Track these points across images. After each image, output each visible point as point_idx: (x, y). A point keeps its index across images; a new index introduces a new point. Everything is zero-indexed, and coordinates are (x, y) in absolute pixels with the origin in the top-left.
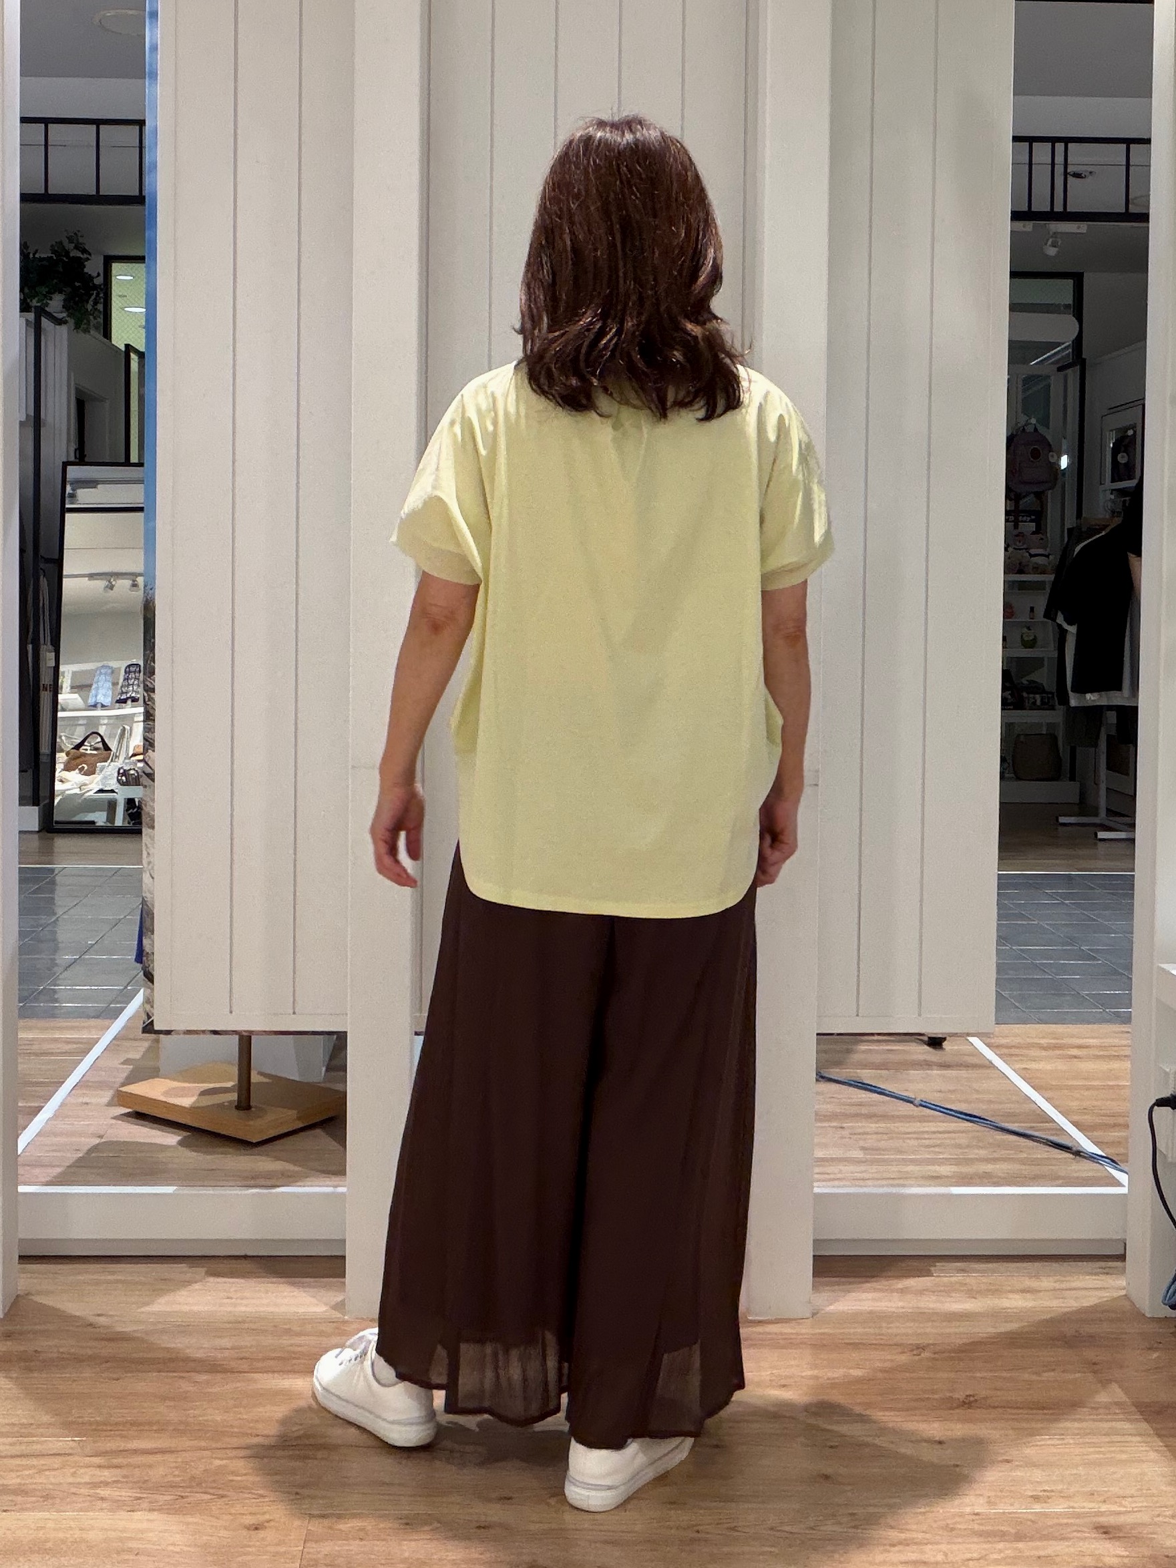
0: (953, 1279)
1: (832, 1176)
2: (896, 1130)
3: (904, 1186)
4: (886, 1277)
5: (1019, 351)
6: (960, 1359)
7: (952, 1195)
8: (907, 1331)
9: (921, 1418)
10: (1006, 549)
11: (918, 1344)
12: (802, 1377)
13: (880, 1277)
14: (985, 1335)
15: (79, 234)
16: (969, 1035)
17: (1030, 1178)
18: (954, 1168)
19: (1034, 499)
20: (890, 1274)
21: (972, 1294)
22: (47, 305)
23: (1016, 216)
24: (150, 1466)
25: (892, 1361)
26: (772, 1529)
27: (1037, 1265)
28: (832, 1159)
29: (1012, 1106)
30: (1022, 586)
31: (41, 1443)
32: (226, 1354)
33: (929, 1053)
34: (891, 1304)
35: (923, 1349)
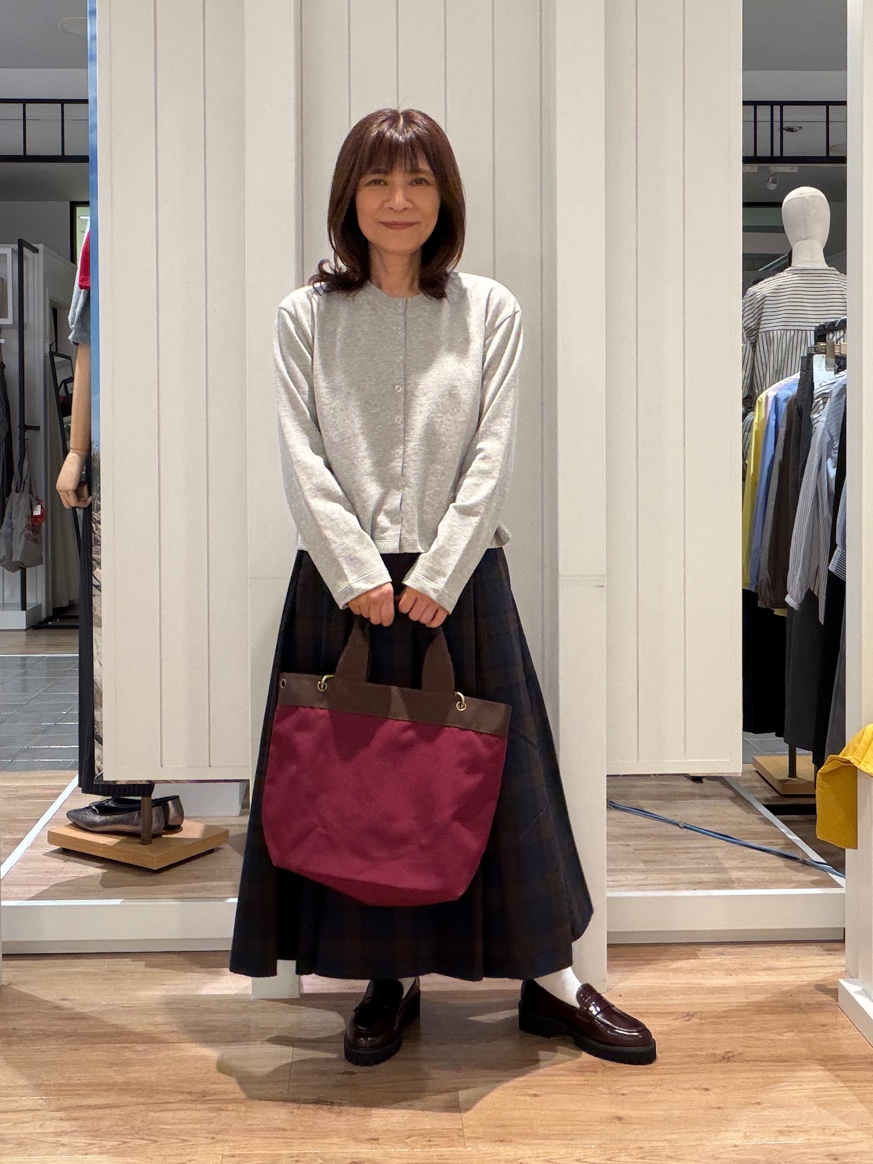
0: (714, 961)
1: (622, 883)
2: (668, 846)
3: (674, 889)
4: (662, 960)
5: (750, 262)
6: (720, 1024)
7: (712, 897)
8: (680, 1002)
9: (690, 1070)
11: (688, 1013)
13: (660, 960)
14: (740, 1004)
17: (772, 883)
18: (713, 875)
20: (666, 958)
21: (729, 972)
23: (747, 160)
24: (100, 1118)
25: (669, 1025)
27: (777, 949)
28: (622, 870)
29: (757, 827)
31: (17, 1102)
32: (160, 1028)
33: (692, 787)
34: (669, 982)
35: (692, 1016)
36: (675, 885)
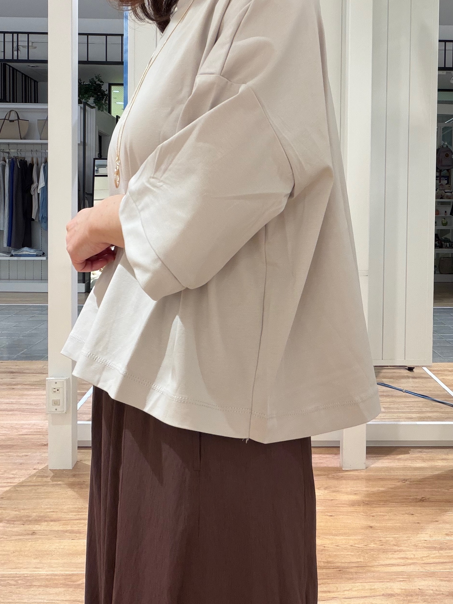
0: (417, 455)
2: (396, 401)
3: (399, 421)
4: (392, 454)
5: (441, 118)
6: (420, 484)
7: (417, 425)
8: (401, 474)
9: (405, 506)
10: (436, 190)
11: (404, 479)
12: (363, 491)
13: (391, 454)
14: (429, 475)
15: (100, 76)
16: (423, 366)
17: (446, 418)
18: (418, 415)
19: (447, 172)
20: (394, 453)
21: (424, 460)
22: (88, 101)
23: (440, 69)
25: (395, 485)
26: (351, 546)
29: (438, 392)
30: (442, 203)
33: (408, 373)
34: (395, 464)
35: (406, 480)
36: (399, 418)
